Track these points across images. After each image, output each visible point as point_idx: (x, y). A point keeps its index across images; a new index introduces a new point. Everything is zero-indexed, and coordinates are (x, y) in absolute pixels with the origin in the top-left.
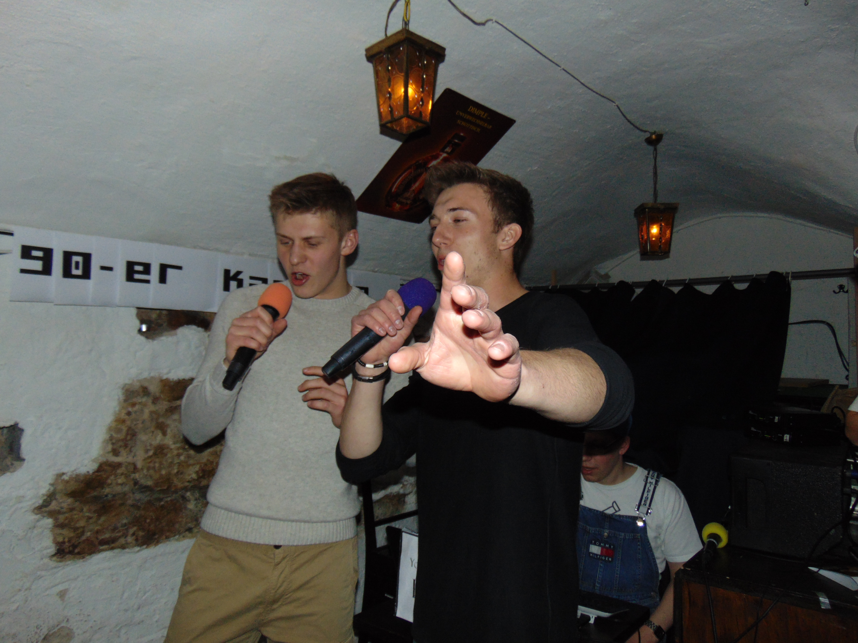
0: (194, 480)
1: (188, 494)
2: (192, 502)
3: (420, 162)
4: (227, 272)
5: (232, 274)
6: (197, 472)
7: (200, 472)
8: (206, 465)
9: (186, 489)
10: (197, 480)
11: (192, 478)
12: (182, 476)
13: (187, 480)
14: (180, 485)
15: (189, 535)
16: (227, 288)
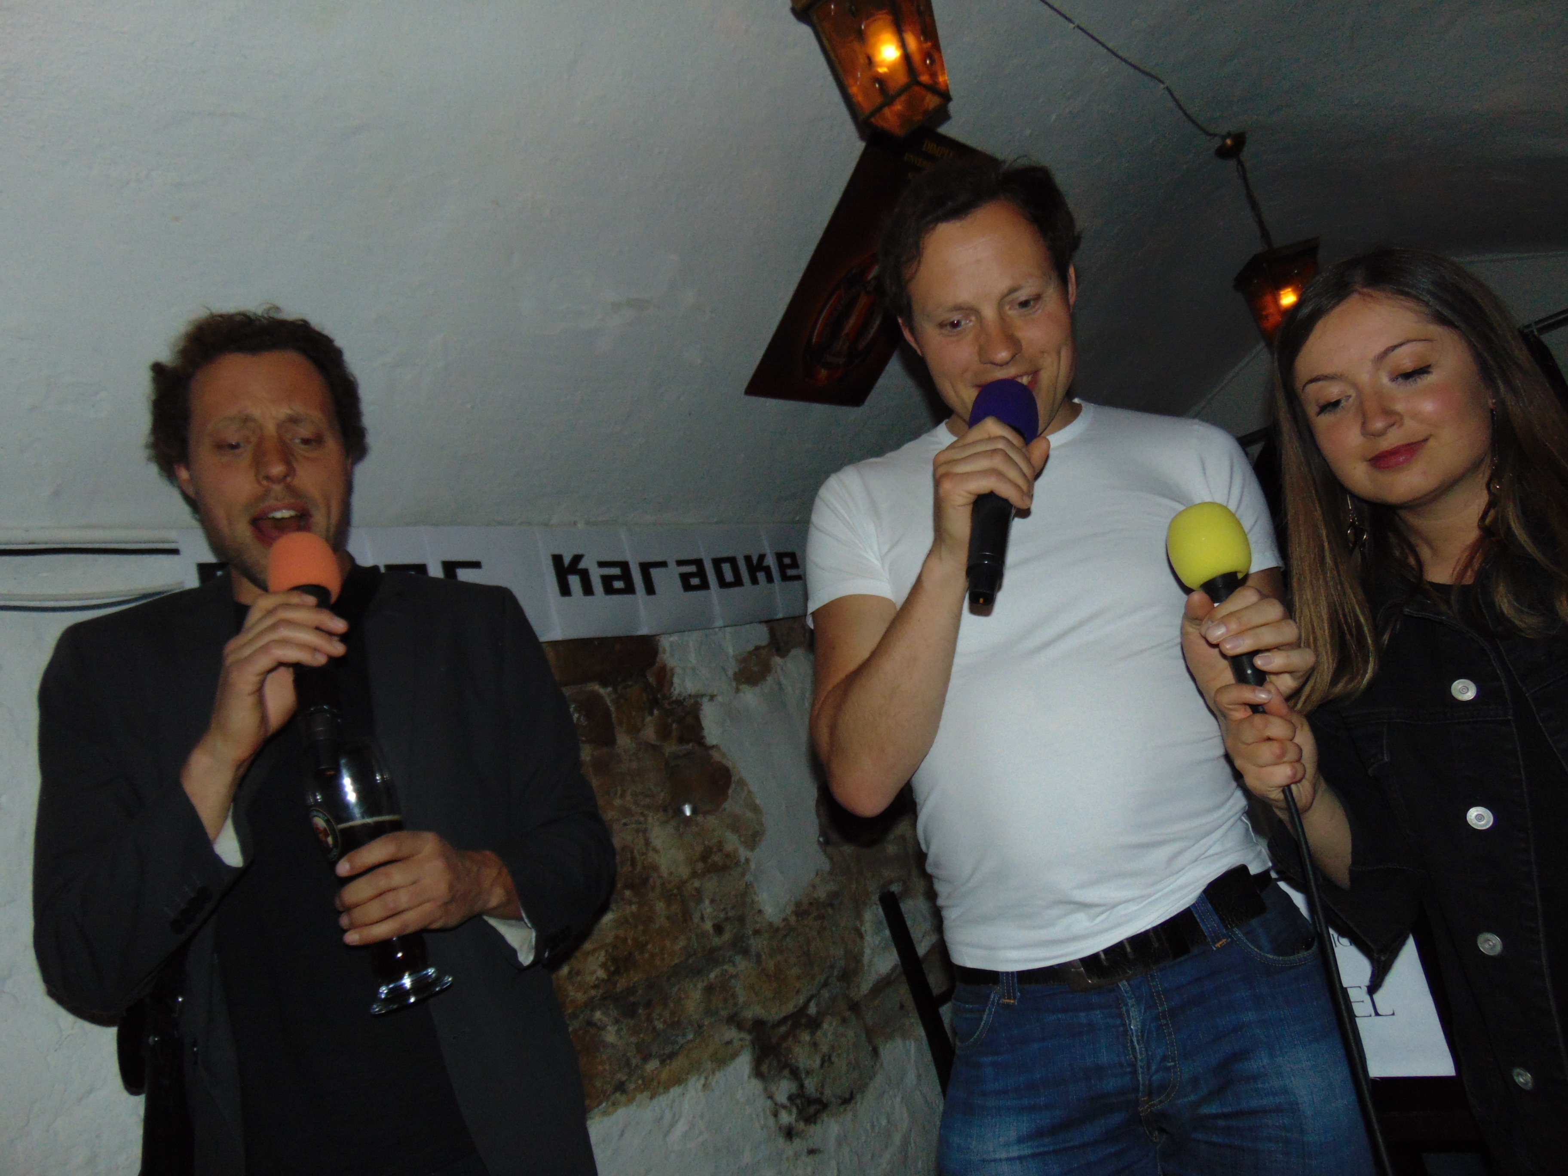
0: (603, 980)
1: (598, 1015)
2: (609, 1028)
3: (854, 271)
4: (557, 560)
5: (567, 560)
6: (604, 966)
7: (609, 963)
8: (615, 947)
9: (590, 1005)
10: (608, 980)
11: (597, 978)
12: (579, 978)
13: (591, 984)
14: (580, 997)
15: (623, 1098)
16: (565, 590)
